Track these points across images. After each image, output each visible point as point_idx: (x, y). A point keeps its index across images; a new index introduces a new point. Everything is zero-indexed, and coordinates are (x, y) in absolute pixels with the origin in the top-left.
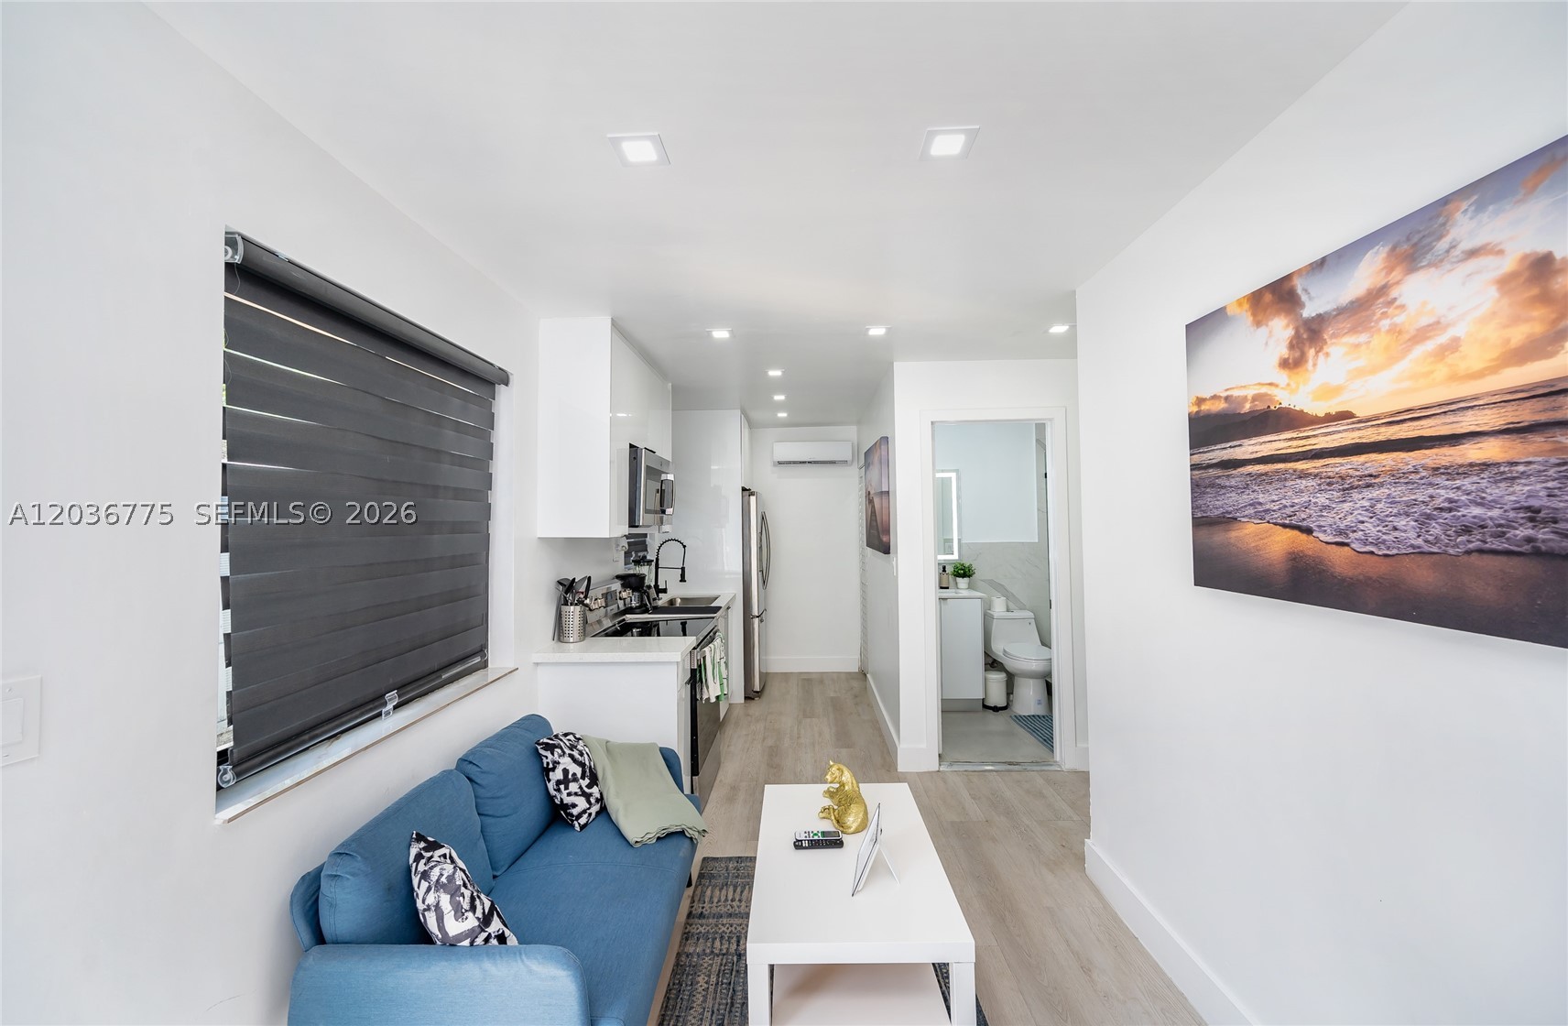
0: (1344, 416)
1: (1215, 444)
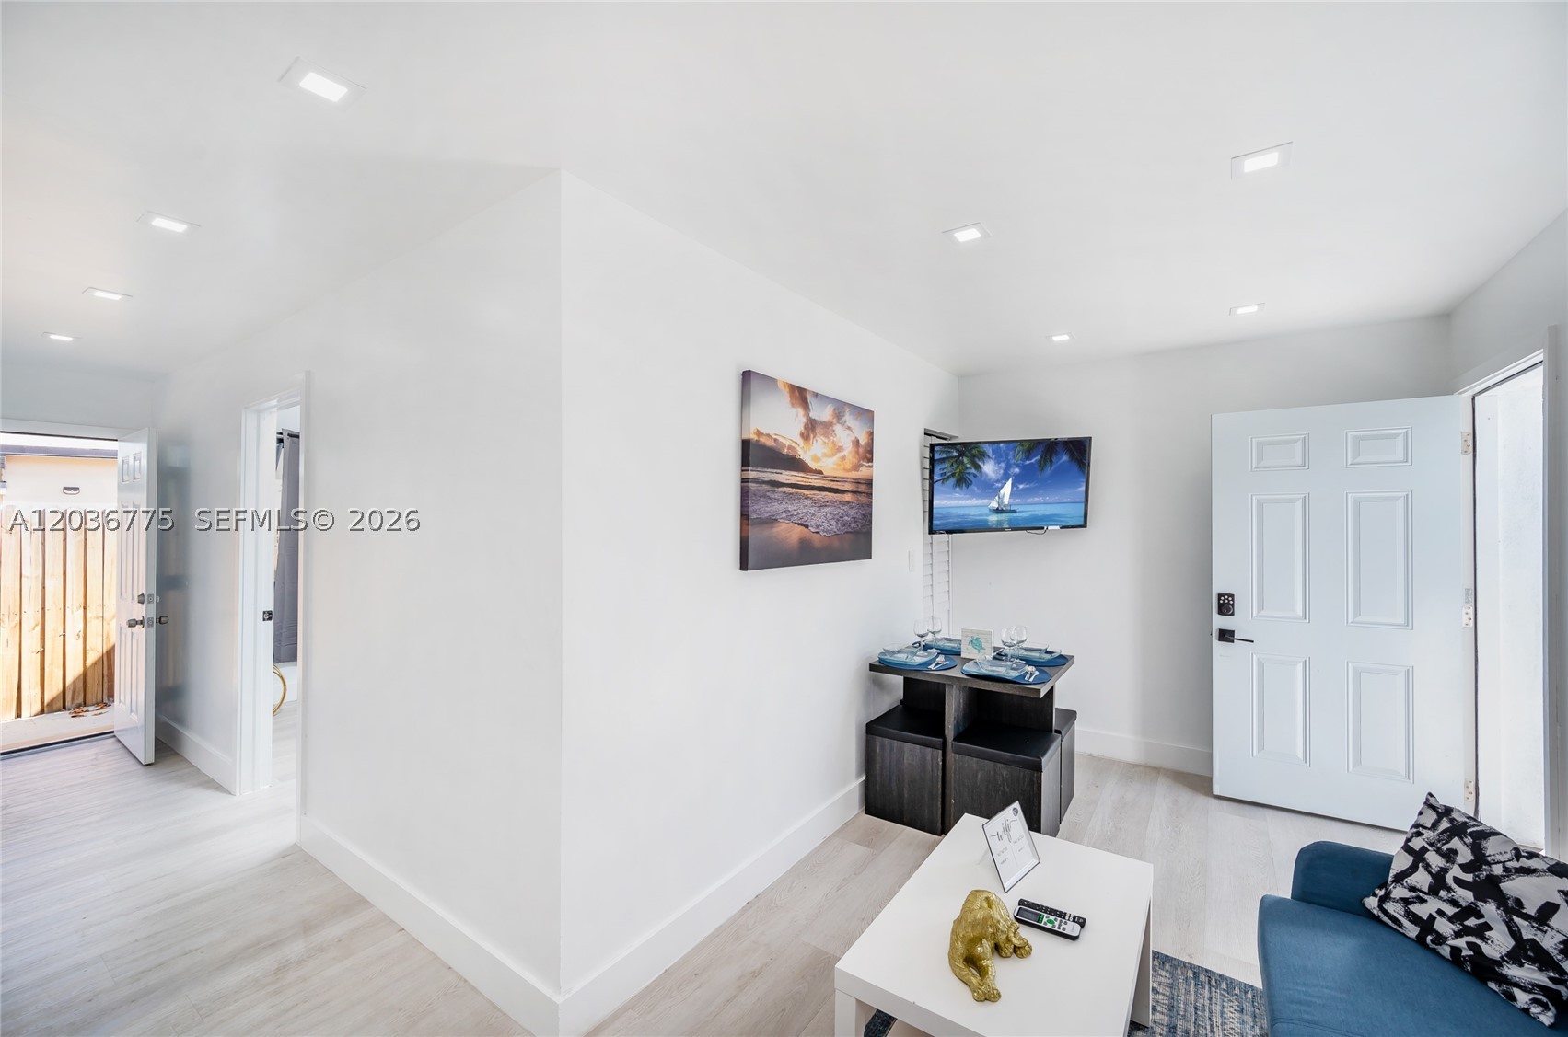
0: (820, 472)
1: (768, 468)
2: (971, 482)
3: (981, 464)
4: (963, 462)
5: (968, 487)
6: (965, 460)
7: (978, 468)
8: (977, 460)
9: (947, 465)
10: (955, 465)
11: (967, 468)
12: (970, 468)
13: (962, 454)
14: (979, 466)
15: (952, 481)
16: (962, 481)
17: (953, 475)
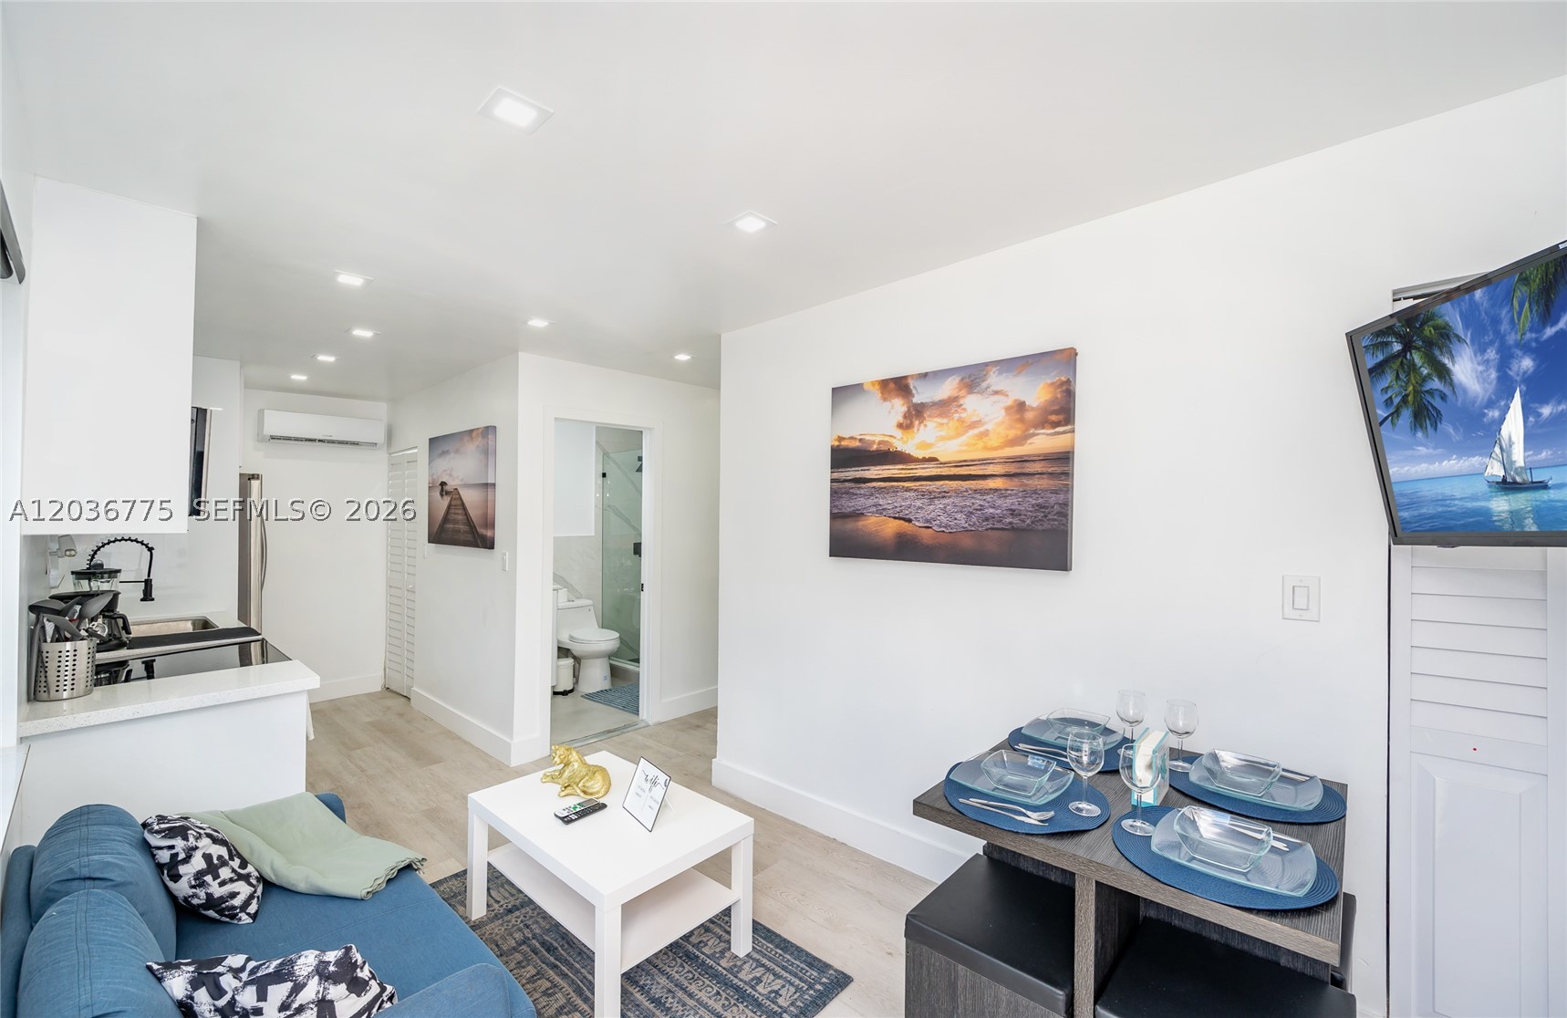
0: (932, 459)
2: (1438, 412)
3: (1449, 365)
4: (1413, 366)
5: (1436, 429)
6: (1417, 358)
7: (1443, 373)
8: (1437, 352)
9: (1388, 379)
10: (1402, 376)
11: (1425, 379)
12: (1429, 376)
13: (1408, 347)
14: (1444, 365)
15: (1406, 414)
16: (1424, 413)
17: (1404, 400)
